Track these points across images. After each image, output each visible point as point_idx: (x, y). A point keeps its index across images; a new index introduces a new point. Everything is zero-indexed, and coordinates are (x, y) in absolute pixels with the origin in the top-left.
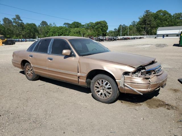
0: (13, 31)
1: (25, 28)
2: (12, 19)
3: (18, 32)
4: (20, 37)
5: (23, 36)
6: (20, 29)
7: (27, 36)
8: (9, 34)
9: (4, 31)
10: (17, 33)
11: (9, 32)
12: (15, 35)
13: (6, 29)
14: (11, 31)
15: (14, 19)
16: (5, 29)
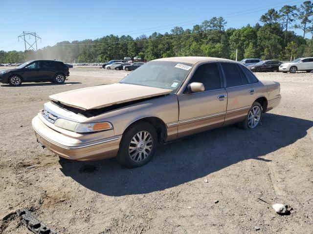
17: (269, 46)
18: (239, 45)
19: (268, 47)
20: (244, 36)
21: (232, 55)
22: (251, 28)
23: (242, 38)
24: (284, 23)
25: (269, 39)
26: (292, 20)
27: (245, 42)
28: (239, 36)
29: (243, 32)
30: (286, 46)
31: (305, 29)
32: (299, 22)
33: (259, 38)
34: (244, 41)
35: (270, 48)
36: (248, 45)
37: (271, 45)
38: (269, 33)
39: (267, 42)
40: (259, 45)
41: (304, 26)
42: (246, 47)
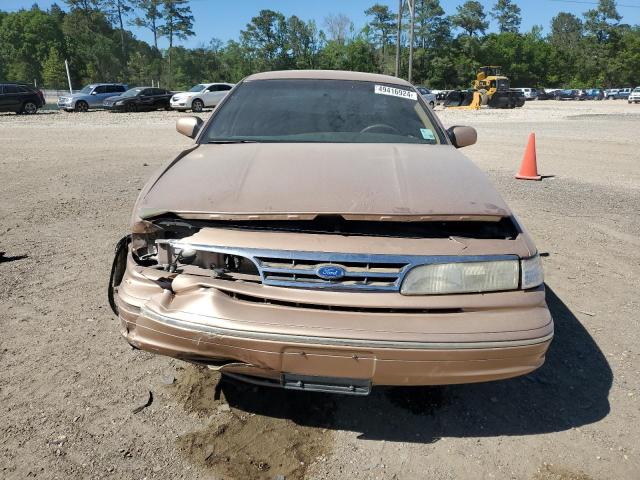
0: (573, 61)
1: (624, 46)
2: (585, 15)
3: (590, 64)
4: (594, 83)
5: (609, 75)
6: (604, 49)
7: (624, 76)
8: (560, 71)
9: (543, 62)
10: (587, 66)
11: (562, 63)
12: (578, 76)
13: (554, 54)
14: (566, 60)
15: (593, 14)
16: (548, 52)
17: (95, 58)
18: (24, 52)
19: (93, 61)
20: (32, 32)
21: (10, 75)
22: (43, 13)
23: (28, 36)
24: (113, 11)
25: (91, 43)
26: (127, 9)
27: (37, 46)
28: (20, 30)
29: (28, 21)
30: (129, 59)
31: (154, 29)
32: (142, 14)
33: (67, 38)
34: (34, 42)
35: (97, 62)
36: (46, 51)
37: (98, 55)
38: (88, 30)
39: (89, 49)
40: (74, 54)
41: (151, 23)
42: (42, 56)
